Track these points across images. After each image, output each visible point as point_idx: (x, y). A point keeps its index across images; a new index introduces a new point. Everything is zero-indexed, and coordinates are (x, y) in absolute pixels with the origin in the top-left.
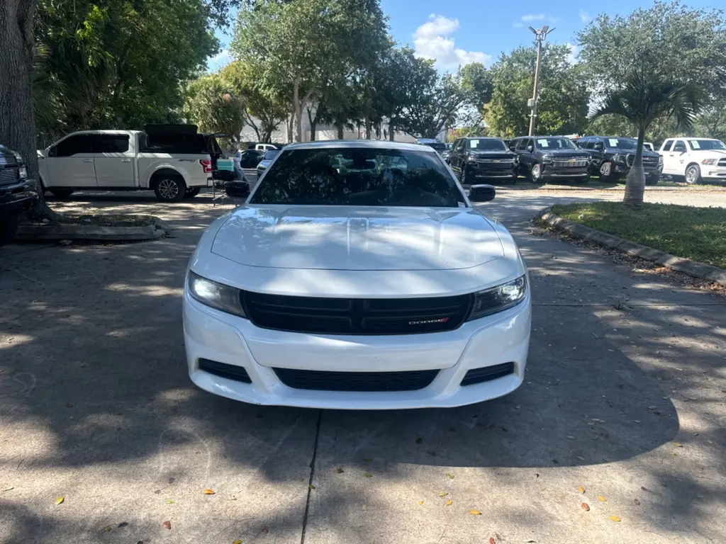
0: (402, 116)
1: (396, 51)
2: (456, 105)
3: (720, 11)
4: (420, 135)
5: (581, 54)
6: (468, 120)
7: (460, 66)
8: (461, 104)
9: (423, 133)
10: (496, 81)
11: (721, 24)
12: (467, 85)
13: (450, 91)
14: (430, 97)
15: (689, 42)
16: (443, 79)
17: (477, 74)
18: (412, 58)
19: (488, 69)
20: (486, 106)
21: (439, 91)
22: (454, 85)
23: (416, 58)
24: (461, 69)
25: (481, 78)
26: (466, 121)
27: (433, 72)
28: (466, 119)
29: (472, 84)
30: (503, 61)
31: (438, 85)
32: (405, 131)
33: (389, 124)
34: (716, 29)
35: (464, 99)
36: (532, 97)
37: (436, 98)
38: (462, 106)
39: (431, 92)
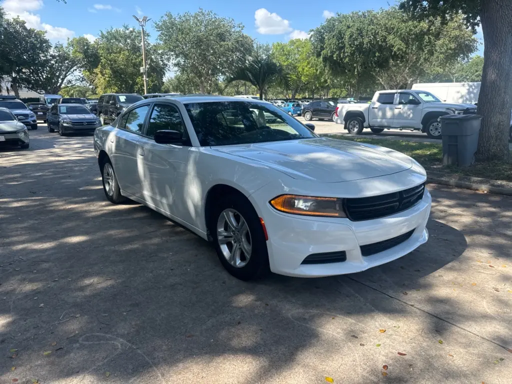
0: (24, 76)
1: (8, 20)
2: (71, 69)
3: (233, 20)
4: (44, 92)
5: (159, 38)
6: (83, 81)
7: (69, 39)
8: (75, 68)
9: (46, 90)
10: (101, 52)
11: (236, 28)
12: (78, 54)
13: (63, 58)
14: (47, 61)
15: (221, 37)
16: (55, 48)
17: (84, 46)
18: (25, 28)
19: (92, 43)
20: (95, 70)
21: (54, 57)
22: (66, 53)
23: (28, 28)
24: (70, 40)
25: (88, 49)
26: (81, 82)
27: (46, 41)
28: (81, 79)
29: (81, 53)
30: (103, 38)
31: (52, 51)
32: (28, 88)
33: (11, 82)
34: (233, 30)
35: (76, 65)
36: (143, 66)
37: (52, 62)
38: (76, 70)
39: (46, 57)
